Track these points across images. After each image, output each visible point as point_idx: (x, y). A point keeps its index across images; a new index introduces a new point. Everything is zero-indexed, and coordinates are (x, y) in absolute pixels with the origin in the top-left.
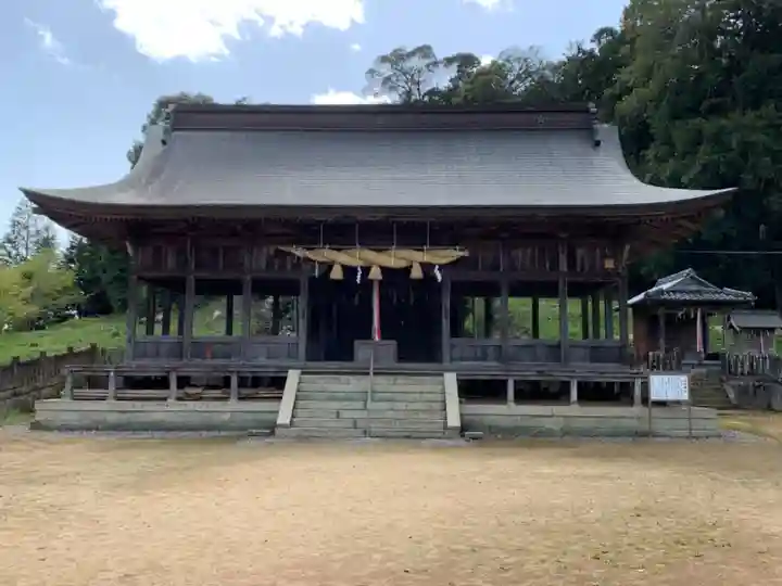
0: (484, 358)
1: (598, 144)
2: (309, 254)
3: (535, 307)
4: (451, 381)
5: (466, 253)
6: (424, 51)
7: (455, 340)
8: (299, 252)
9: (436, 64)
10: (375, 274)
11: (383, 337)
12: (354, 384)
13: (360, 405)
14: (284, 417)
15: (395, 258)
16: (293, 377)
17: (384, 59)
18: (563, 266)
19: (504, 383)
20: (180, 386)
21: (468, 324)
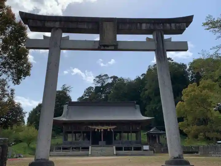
0: (119, 144)
1: (136, 109)
2: (92, 127)
3: (128, 135)
4: (114, 147)
5: (116, 127)
6: (106, 75)
7: (115, 141)
8: (90, 127)
9: (108, 78)
10: (102, 130)
11: (103, 141)
12: (99, 148)
13: (101, 151)
14: (90, 153)
15: (105, 128)
16: (90, 147)
17: (97, 77)
18: (131, 129)
19: (122, 147)
20: (72, 149)
21: (117, 138)
